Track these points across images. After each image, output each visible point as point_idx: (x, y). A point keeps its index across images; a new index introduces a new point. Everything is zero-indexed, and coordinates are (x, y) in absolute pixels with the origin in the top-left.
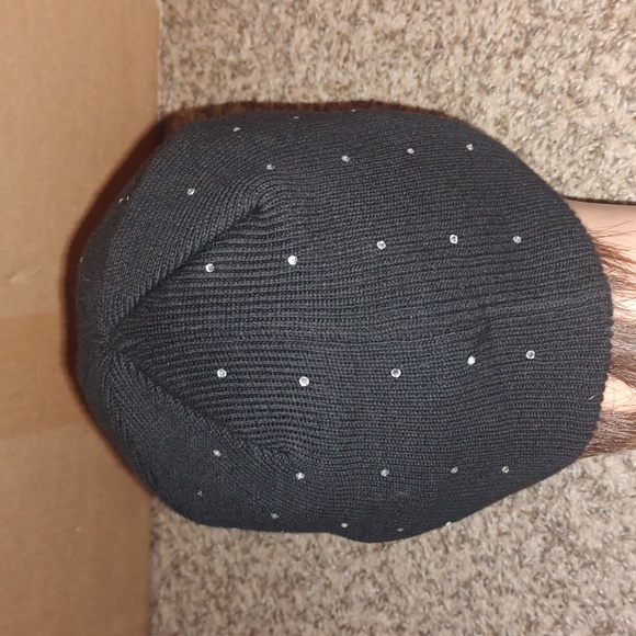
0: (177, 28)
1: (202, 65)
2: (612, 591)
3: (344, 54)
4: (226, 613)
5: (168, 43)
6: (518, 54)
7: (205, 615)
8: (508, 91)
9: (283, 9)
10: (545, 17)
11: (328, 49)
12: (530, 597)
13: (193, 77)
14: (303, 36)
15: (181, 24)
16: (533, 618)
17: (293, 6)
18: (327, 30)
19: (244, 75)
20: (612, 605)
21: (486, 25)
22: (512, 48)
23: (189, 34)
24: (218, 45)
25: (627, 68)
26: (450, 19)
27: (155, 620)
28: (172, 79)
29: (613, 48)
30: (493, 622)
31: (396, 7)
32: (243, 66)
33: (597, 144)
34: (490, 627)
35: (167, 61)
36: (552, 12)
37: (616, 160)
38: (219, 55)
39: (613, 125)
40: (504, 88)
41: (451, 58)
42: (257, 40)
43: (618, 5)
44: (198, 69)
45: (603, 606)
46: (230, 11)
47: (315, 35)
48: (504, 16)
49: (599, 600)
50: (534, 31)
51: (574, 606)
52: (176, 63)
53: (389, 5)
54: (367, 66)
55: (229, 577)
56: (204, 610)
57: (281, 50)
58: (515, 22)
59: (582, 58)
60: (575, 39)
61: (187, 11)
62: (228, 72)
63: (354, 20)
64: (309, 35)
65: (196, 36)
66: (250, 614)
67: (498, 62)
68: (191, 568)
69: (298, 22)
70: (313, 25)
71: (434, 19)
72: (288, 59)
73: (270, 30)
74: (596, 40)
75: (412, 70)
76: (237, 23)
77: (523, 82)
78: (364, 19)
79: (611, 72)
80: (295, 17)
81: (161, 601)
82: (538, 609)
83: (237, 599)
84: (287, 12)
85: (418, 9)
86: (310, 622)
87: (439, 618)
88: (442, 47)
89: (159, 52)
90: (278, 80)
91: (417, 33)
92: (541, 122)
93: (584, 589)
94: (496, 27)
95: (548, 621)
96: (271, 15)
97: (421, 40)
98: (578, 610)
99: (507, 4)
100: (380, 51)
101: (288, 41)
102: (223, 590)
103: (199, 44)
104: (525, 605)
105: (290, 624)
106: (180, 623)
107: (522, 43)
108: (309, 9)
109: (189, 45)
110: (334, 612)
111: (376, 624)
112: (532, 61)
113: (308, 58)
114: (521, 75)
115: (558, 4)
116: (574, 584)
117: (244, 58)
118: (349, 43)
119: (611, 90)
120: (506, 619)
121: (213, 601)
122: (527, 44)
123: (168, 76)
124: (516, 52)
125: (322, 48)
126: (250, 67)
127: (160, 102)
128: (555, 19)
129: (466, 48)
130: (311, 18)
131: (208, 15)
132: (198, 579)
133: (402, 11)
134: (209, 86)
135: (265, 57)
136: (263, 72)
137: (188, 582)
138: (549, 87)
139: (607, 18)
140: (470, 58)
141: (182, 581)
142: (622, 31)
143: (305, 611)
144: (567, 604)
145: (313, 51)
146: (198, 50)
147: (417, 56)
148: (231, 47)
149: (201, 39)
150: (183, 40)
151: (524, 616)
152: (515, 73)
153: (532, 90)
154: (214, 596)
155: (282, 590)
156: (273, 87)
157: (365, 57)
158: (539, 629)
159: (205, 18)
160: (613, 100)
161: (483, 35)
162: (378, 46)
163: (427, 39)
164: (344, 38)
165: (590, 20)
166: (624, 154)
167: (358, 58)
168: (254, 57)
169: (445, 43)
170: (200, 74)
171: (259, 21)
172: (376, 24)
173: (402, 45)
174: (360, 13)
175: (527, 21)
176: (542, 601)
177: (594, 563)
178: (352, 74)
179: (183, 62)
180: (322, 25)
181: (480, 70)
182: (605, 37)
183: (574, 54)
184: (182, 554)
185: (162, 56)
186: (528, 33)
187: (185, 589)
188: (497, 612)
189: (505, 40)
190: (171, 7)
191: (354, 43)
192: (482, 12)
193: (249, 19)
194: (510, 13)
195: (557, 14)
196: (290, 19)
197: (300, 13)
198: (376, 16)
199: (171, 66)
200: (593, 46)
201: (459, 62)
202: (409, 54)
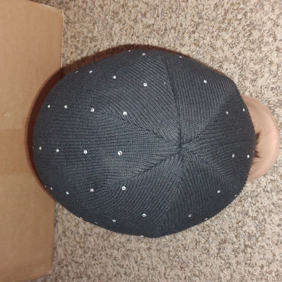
0: (70, 24)
1: (79, 38)
2: (226, 227)
3: (132, 33)
4: (83, 249)
5: (66, 30)
6: (194, 32)
7: (75, 251)
8: (190, 46)
9: (110, 17)
10: (203, 19)
11: (126, 31)
12: (197, 232)
13: (76, 42)
14: (117, 27)
15: (71, 23)
16: (198, 240)
17: (113, 16)
18: (126, 25)
19: (95, 41)
20: (226, 233)
21: (182, 22)
22: (191, 30)
23: (74, 26)
24: (85, 30)
25: (231, 37)
26: (170, 20)
27: (55, 255)
28: (67, 43)
29: (226, 30)
30: (184, 243)
31: (151, 16)
32: (94, 38)
33: (220, 64)
34: (182, 245)
35: (66, 37)
36: (205, 17)
37: (227, 69)
38: (85, 34)
39: (226, 57)
40: (189, 45)
41: (170, 34)
42: (100, 28)
43: (228, 14)
44: (78, 39)
45: (223, 233)
46: (90, 18)
47: (122, 27)
48: (189, 19)
49: (221, 231)
50: (199, 24)
51: (212, 234)
52: (69, 37)
53: (148, 15)
54: (140, 37)
55: (85, 235)
56: (75, 249)
57: (109, 32)
58: (192, 21)
59: (215, 33)
60: (213, 27)
61: (74, 18)
62: (89, 40)
63: (136, 21)
64: (119, 27)
65: (77, 27)
66: (92, 249)
67: (186, 35)
68: (70, 232)
69: (115, 22)
70: (121, 23)
71: (164, 20)
72: (111, 35)
73: (105, 25)
74: (220, 27)
75: (156, 39)
76: (92, 22)
77: (195, 42)
78: (139, 20)
79: (225, 38)
80: (114, 20)
81: (58, 247)
82: (200, 236)
83: (88, 243)
84: (111, 18)
85: (159, 17)
86: (116, 249)
87: (164, 243)
88: (167, 30)
89: (63, 33)
90: (107, 43)
91: (158, 25)
92: (201, 56)
93: (216, 227)
94: (186, 23)
95: (203, 240)
96: (105, 19)
97: (160, 28)
98: (214, 235)
99: (190, 15)
100: (145, 32)
101: (111, 29)
102: (82, 240)
103: (78, 30)
104: (195, 236)
105: (108, 251)
106: (65, 255)
107: (195, 28)
108: (119, 17)
109: (74, 31)
110: (125, 245)
111: (141, 248)
112: (198, 35)
113: (118, 35)
114: (195, 40)
115: (207, 15)
116: (212, 226)
117: (95, 35)
118: (134, 29)
119: (225, 45)
120: (189, 241)
121: (78, 245)
122: (197, 28)
123: (66, 42)
124: (193, 32)
125: (124, 31)
126: (97, 39)
127: (62, 52)
128: (206, 20)
129: (175, 31)
130: (120, 20)
131: (82, 19)
132: (73, 236)
133: (153, 17)
134: (82, 46)
135: (103, 35)
136: (102, 40)
137: (69, 238)
138: (204, 44)
139: (224, 19)
140: (177, 34)
141: (66, 238)
142: (229, 23)
143: (114, 245)
144: (210, 234)
145: (121, 32)
146: (77, 32)
147: (158, 33)
148: (90, 31)
149: (79, 28)
150: (72, 29)
151: (195, 239)
152: (192, 39)
153: (198, 45)
154: (79, 243)
155: (105, 238)
156: (105, 46)
157: (139, 34)
158: (200, 244)
159: (81, 21)
160: (226, 48)
161: (181, 25)
162: (144, 30)
163: (162, 28)
164: (132, 27)
165: (218, 20)
166: (229, 67)
167: (137, 35)
168: (99, 35)
169: (168, 29)
170: (79, 41)
171: (101, 22)
172: (144, 22)
173: (152, 30)
174: (138, 18)
175: (197, 21)
176: (202, 233)
177: (219, 217)
178: (134, 40)
179: (72, 37)
180: (124, 23)
181: (180, 38)
182: (223, 26)
183: (213, 32)
184: (67, 227)
185: (64, 35)
186: (197, 25)
187: (67, 241)
188: (185, 239)
189: (189, 28)
190: (67, 16)
191: (135, 29)
192: (181, 18)
193: (97, 21)
194: (190, 18)
195: (207, 18)
196: (112, 20)
197: (116, 18)
198: (144, 19)
199: (67, 39)
200: (219, 29)
201: (173, 35)
202: (155, 33)
